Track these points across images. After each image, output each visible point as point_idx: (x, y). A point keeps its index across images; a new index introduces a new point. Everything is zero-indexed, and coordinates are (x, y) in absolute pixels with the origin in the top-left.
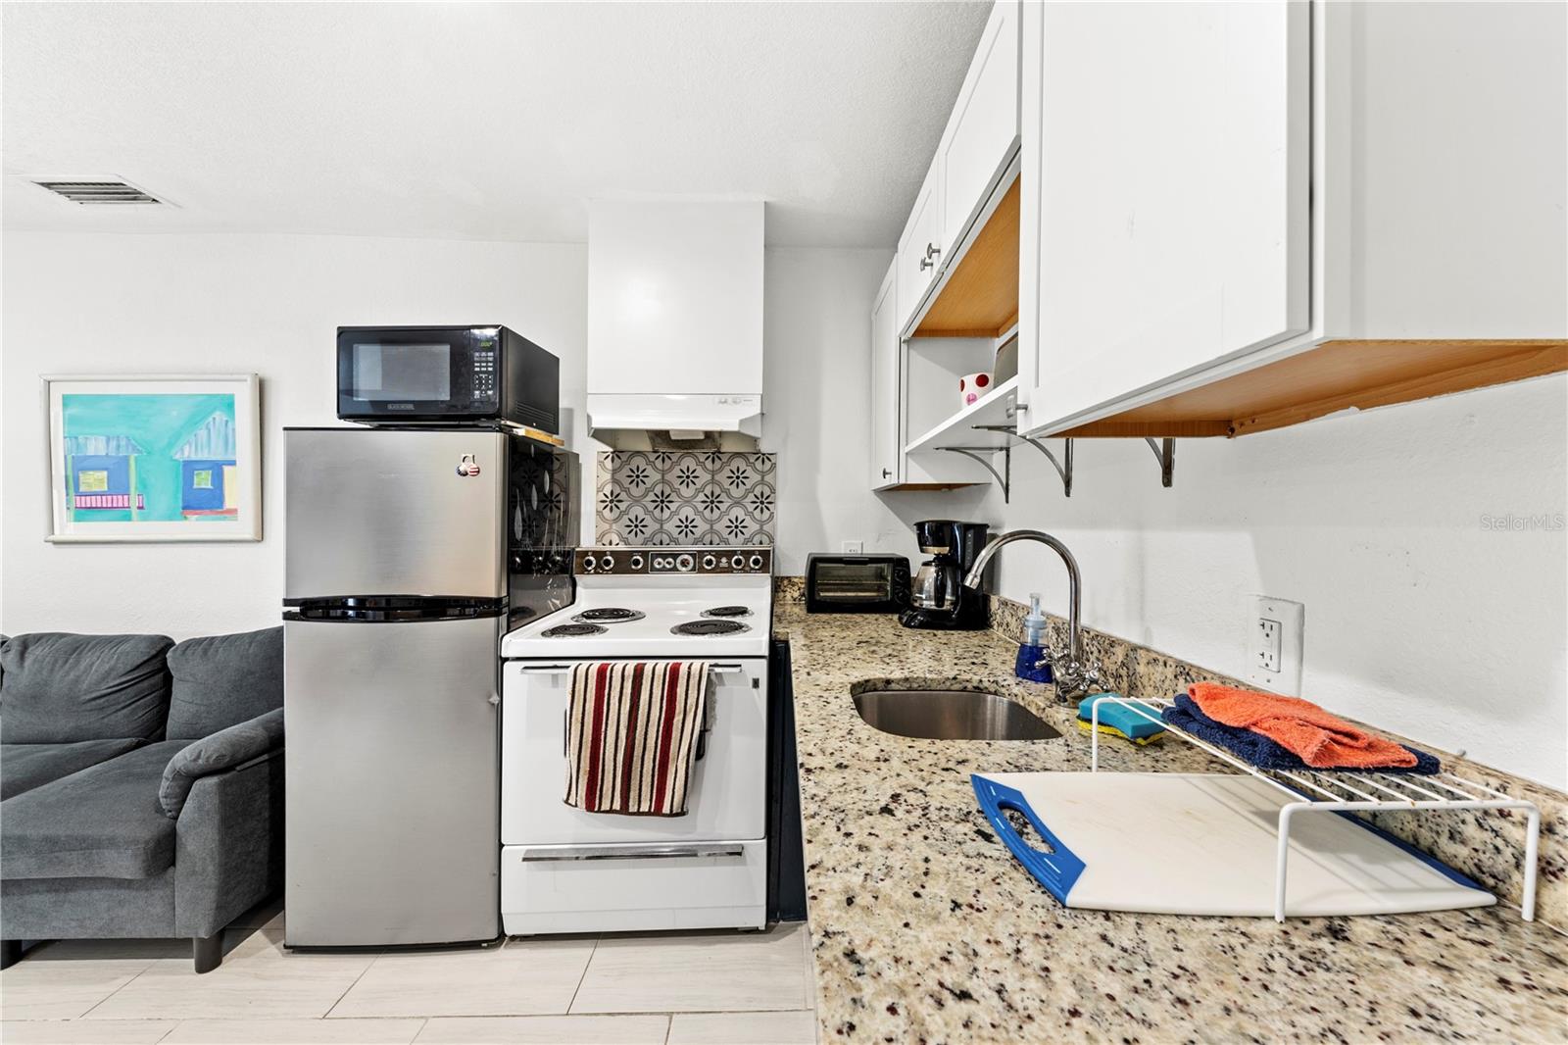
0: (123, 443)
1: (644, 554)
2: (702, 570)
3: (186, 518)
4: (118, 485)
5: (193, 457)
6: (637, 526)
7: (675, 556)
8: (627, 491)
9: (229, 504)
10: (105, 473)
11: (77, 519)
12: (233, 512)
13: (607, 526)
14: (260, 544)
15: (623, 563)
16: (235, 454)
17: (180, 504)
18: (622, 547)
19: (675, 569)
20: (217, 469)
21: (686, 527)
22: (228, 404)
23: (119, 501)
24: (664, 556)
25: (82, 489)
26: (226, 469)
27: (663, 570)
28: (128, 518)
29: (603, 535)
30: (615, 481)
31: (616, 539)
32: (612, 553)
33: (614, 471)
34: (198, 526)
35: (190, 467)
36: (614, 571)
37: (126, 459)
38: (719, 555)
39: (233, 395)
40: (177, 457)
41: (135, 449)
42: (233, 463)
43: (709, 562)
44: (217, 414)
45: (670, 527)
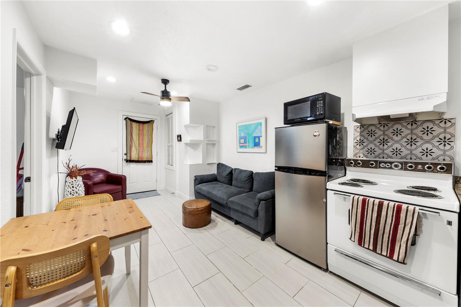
0: (246, 134)
1: (376, 162)
2: (406, 169)
3: (254, 148)
4: (245, 142)
5: (256, 136)
6: (371, 151)
7: (391, 163)
8: (367, 139)
9: (261, 145)
10: (243, 139)
11: (240, 148)
12: (262, 146)
13: (358, 151)
14: (266, 154)
15: (366, 164)
16: (262, 134)
17: (254, 145)
18: (365, 158)
19: (391, 168)
20: (259, 137)
21: (397, 152)
22: (261, 124)
23: (245, 145)
24: (385, 163)
25: (241, 143)
26: (260, 137)
27: (385, 168)
28: (246, 148)
29: (356, 154)
30: (361, 135)
31: (362, 155)
32: (361, 160)
33: (361, 132)
34: (256, 149)
35: (255, 137)
36: (362, 166)
37: (246, 136)
38: (417, 164)
39: (261, 122)
40: (253, 136)
41: (247, 135)
42: (261, 136)
43: (411, 167)
44: (259, 126)
45: (388, 152)
